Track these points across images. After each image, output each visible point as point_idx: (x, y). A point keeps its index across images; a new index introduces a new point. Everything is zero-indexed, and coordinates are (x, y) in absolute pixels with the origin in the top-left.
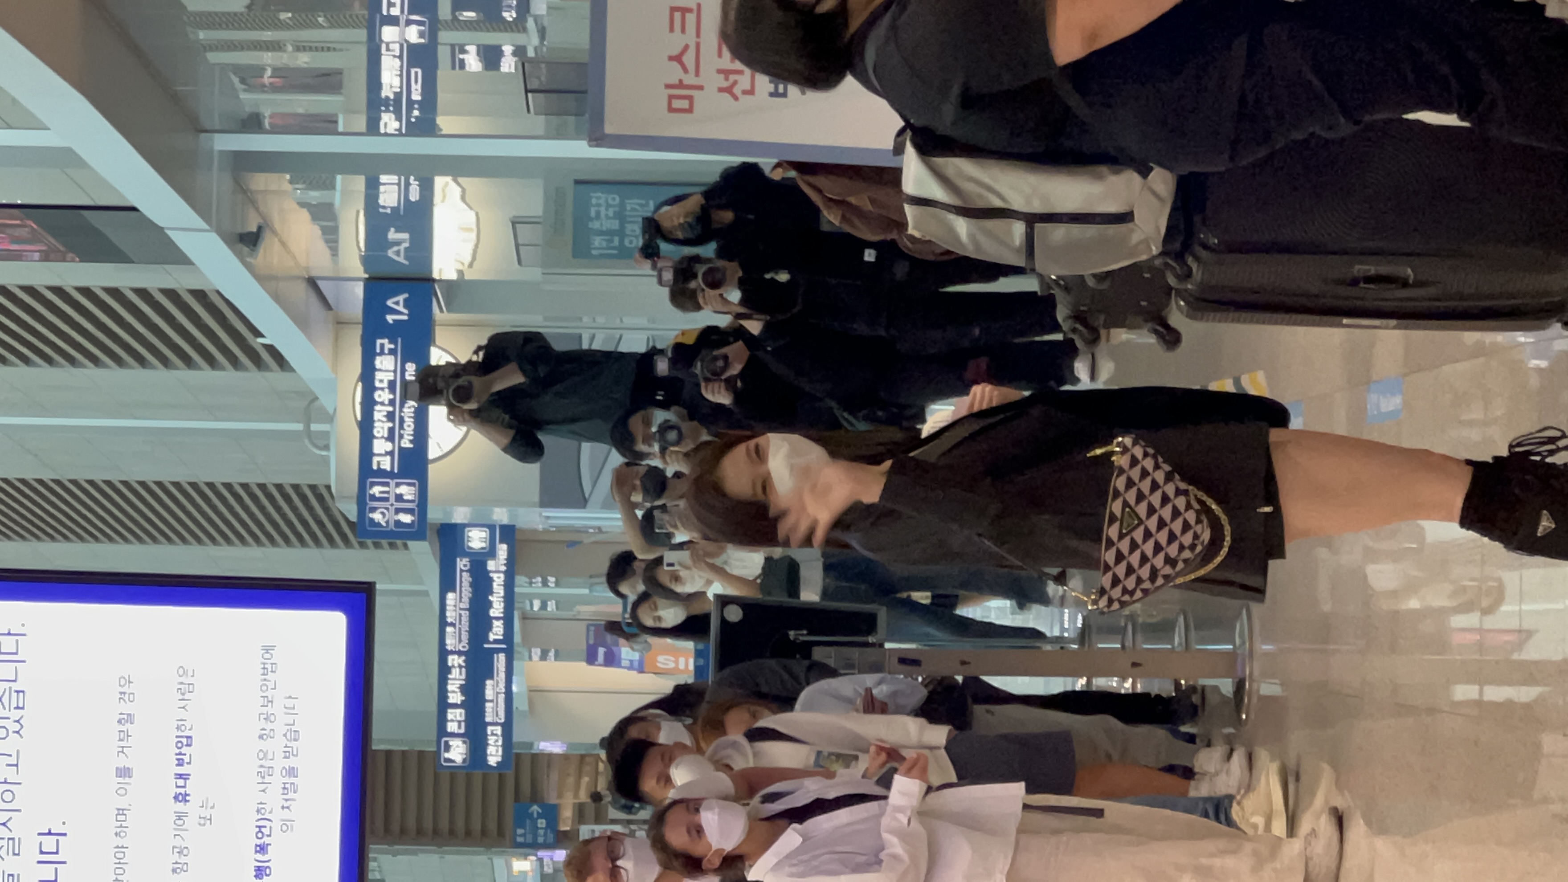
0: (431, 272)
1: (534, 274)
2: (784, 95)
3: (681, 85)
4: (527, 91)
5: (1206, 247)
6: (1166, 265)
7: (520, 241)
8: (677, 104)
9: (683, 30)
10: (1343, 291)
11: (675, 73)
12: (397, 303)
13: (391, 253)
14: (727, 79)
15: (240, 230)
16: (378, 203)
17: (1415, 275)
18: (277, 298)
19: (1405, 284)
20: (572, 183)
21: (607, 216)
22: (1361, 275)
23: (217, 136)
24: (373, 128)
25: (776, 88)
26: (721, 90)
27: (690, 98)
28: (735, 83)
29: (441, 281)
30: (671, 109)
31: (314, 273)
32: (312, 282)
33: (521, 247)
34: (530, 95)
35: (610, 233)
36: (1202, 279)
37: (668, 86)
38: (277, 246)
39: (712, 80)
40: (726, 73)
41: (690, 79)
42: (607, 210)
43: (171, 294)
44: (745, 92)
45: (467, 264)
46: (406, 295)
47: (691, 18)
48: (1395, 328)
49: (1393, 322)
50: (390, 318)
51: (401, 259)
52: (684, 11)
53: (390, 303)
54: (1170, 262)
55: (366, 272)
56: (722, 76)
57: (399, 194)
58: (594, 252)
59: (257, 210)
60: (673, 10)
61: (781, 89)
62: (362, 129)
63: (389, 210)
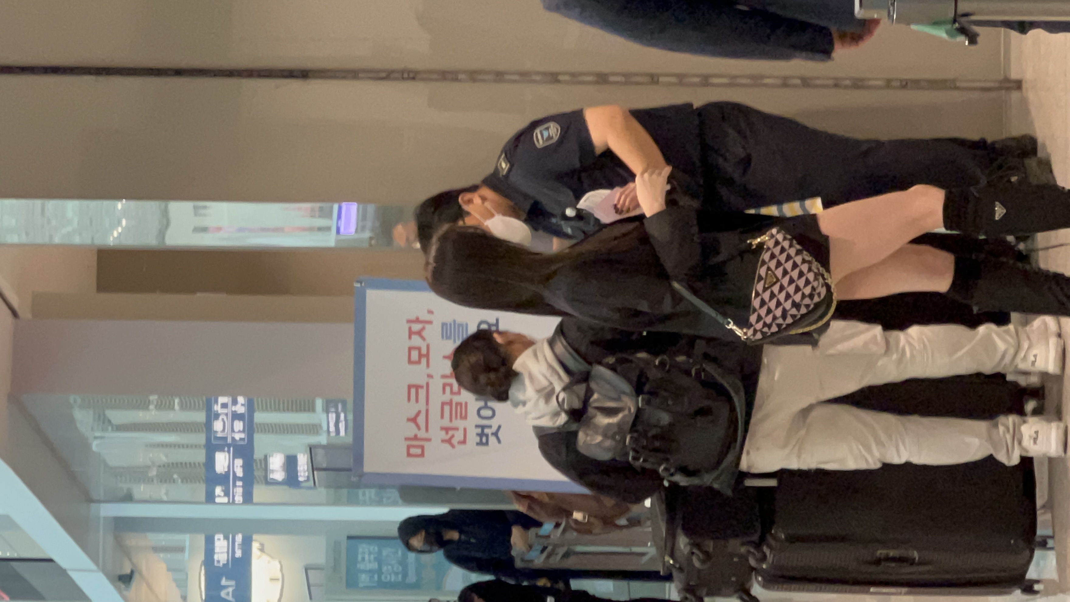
2: (487, 444)
3: (416, 438)
4: (313, 469)
5: (776, 540)
6: (749, 552)
7: (311, 582)
8: (413, 451)
9: (417, 400)
10: (869, 568)
11: (411, 430)
13: (223, 594)
14: (447, 433)
15: (119, 573)
16: (213, 559)
17: (919, 558)
19: (912, 562)
20: (346, 538)
21: (370, 561)
22: (882, 557)
23: (102, 505)
25: (481, 440)
26: (443, 441)
27: (422, 448)
28: (453, 436)
30: (409, 455)
33: (312, 588)
35: (372, 572)
36: (773, 561)
38: (144, 586)
39: (436, 434)
40: (447, 430)
41: (422, 434)
42: (369, 555)
44: (459, 443)
45: (275, 601)
47: (422, 393)
48: (906, 594)
49: (904, 590)
51: (230, 598)
52: (418, 387)
54: (752, 550)
56: (443, 432)
57: (228, 552)
58: (361, 585)
59: (130, 560)
60: (410, 387)
61: (484, 440)
62: (203, 498)
63: (221, 565)
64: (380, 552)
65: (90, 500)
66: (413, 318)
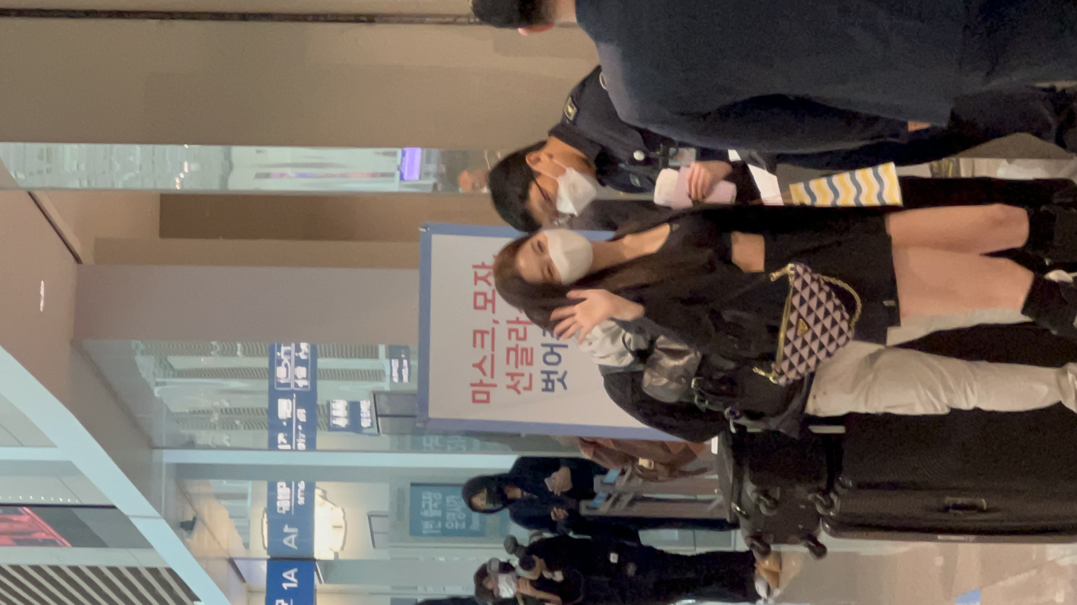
0: (313, 554)
1: (383, 555)
2: (553, 390)
3: (481, 384)
4: (377, 416)
5: (844, 487)
6: (817, 499)
7: (374, 530)
8: (478, 397)
10: (937, 516)
11: (477, 376)
12: (290, 575)
13: (285, 541)
14: (512, 379)
15: (181, 520)
16: (276, 506)
17: (987, 505)
18: (207, 571)
19: (980, 510)
20: (409, 485)
21: (433, 508)
22: (950, 504)
23: (165, 452)
24: (273, 445)
25: (547, 385)
26: (509, 387)
27: (488, 393)
28: (518, 382)
29: (319, 560)
30: (474, 401)
31: (234, 555)
32: (232, 562)
33: (375, 536)
34: (379, 419)
35: (435, 519)
36: (841, 508)
37: (472, 385)
38: (207, 534)
39: (502, 380)
40: (512, 375)
41: (487, 380)
42: (433, 503)
43: (135, 571)
44: (525, 389)
45: (338, 549)
46: (295, 570)
47: (488, 338)
48: (974, 542)
49: (972, 537)
50: (285, 586)
51: (293, 546)
52: (483, 333)
53: (285, 575)
54: (818, 496)
55: (268, 553)
56: (509, 378)
57: (290, 500)
58: (424, 532)
59: (192, 506)
60: (475, 332)
61: (550, 385)
62: (266, 445)
63: (284, 512)
64: (444, 500)
65: (152, 446)
66: (479, 263)
